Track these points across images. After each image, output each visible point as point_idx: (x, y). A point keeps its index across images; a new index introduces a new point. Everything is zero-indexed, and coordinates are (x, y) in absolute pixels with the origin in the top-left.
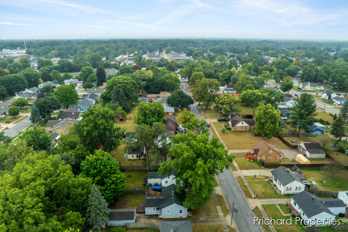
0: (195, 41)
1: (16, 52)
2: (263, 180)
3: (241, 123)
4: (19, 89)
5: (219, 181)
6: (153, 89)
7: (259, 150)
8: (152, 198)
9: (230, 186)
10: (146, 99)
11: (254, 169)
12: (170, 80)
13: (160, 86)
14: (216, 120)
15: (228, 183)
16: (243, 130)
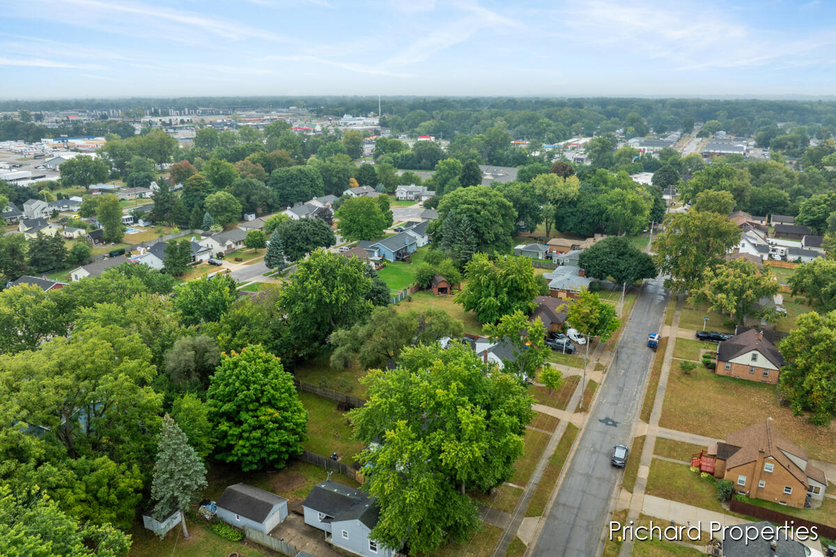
0: (807, 106)
1: (361, 122)
2: (691, 546)
3: (750, 355)
4: (303, 197)
5: (557, 504)
6: (572, 226)
7: (737, 451)
8: (330, 490)
9: (572, 529)
10: (540, 250)
11: (689, 503)
12: (616, 207)
13: (591, 221)
14: (690, 335)
15: (575, 521)
16: (752, 380)
